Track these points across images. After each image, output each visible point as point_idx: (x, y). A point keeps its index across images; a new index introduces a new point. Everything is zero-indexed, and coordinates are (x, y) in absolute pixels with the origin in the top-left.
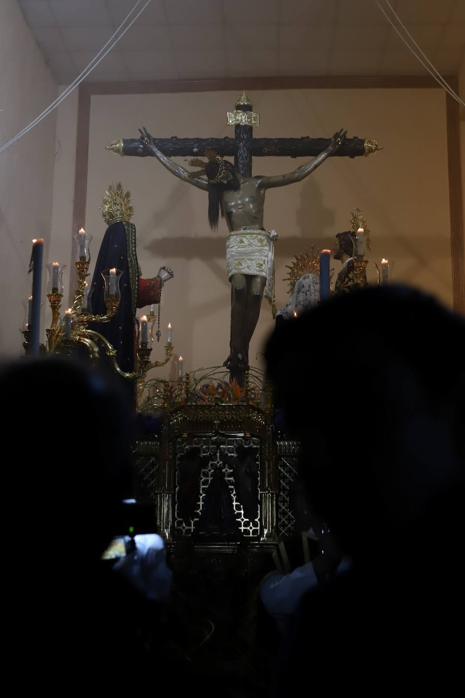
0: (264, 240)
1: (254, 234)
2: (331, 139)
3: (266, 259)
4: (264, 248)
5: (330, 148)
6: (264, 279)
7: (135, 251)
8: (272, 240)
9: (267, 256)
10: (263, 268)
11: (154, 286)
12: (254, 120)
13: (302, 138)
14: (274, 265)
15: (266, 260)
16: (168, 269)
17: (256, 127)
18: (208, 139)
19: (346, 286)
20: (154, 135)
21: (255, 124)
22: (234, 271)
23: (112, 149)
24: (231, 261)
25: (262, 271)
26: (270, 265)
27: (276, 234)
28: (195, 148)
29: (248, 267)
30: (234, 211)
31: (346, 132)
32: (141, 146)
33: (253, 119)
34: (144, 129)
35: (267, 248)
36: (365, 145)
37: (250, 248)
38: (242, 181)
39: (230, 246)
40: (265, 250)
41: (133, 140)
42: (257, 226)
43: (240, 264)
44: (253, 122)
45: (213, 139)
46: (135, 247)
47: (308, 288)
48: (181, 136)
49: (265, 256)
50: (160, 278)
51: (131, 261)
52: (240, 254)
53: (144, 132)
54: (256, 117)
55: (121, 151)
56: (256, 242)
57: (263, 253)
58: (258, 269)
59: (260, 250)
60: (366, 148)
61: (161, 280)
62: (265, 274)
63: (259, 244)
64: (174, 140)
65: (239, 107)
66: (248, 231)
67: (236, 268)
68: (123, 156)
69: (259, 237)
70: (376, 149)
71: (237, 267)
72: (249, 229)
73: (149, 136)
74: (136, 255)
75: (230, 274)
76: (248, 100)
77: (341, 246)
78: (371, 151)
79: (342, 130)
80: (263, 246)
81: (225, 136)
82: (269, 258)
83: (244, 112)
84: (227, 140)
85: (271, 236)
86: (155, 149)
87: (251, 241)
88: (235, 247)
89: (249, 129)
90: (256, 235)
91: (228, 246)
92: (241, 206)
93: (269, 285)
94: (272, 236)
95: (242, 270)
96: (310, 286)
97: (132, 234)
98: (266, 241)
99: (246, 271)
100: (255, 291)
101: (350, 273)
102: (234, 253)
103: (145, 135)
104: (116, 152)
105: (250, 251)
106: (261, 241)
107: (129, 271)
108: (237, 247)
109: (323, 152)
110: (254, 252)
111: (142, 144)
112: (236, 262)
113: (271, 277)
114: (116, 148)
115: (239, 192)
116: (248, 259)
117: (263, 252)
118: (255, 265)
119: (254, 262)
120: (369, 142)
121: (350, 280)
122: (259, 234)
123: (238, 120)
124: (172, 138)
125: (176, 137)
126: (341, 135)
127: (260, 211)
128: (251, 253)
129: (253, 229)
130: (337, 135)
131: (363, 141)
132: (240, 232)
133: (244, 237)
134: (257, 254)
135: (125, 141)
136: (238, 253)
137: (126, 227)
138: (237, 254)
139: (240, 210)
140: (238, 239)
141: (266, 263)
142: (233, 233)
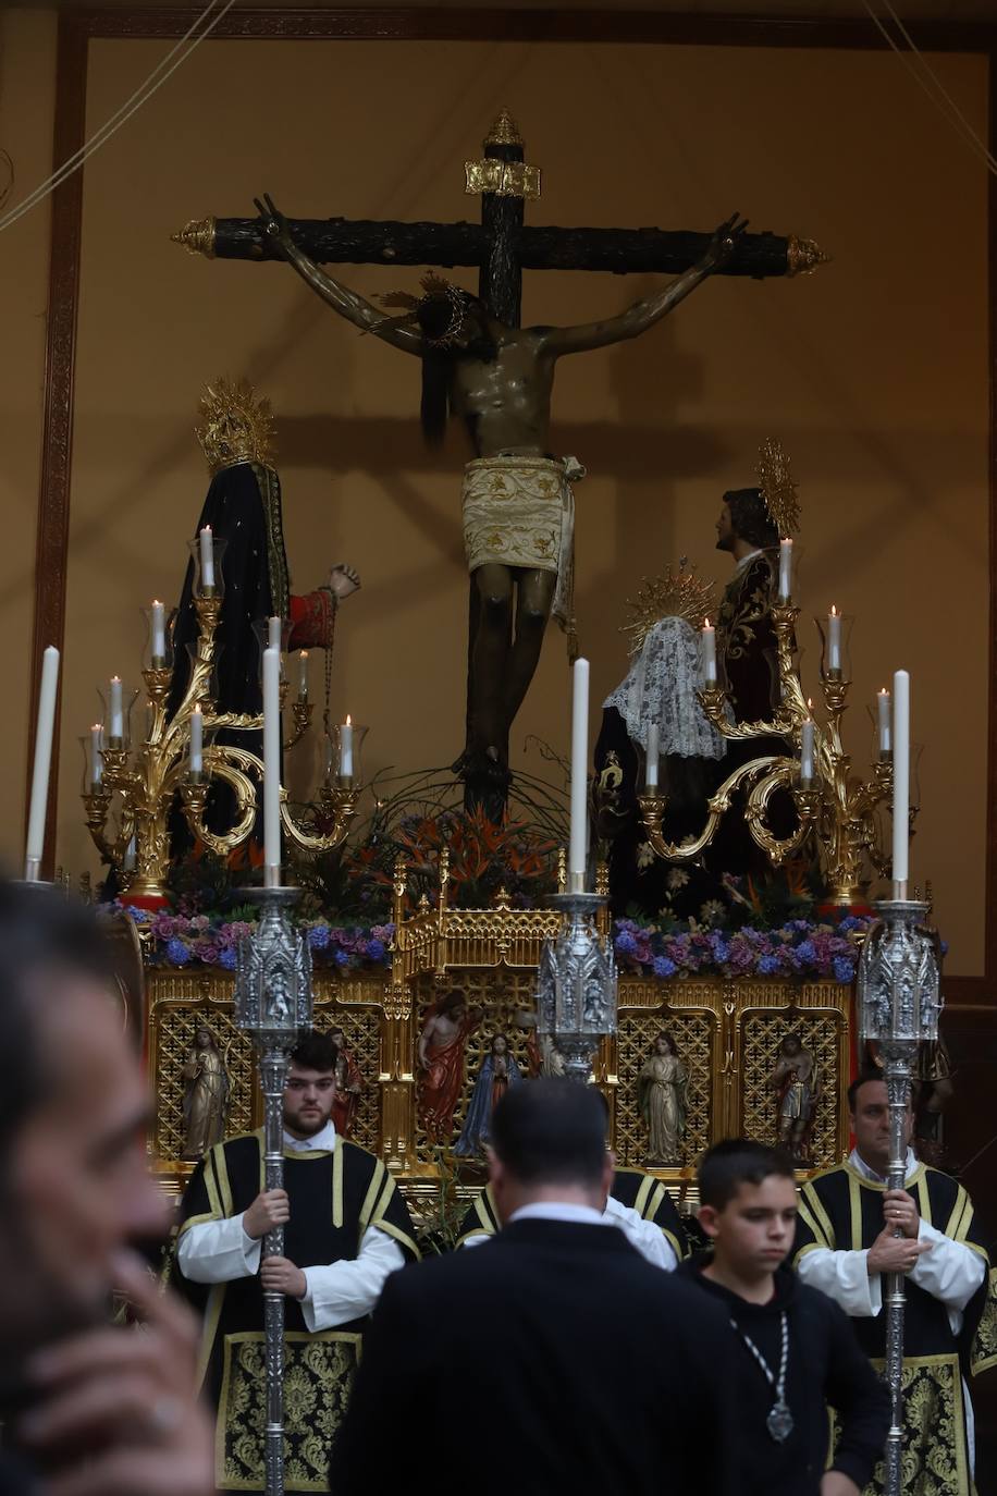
0: (552, 482)
1: (533, 467)
2: (710, 236)
3: (556, 528)
4: (553, 503)
5: (709, 261)
6: (552, 577)
7: (281, 533)
8: (569, 479)
9: (559, 523)
10: (550, 550)
11: (320, 614)
12: (530, 182)
13: (641, 230)
14: (573, 541)
15: (558, 531)
16: (348, 570)
17: (533, 200)
18: (416, 225)
19: (745, 620)
20: (290, 211)
21: (528, 193)
22: (482, 558)
23: (188, 241)
24: (475, 531)
25: (548, 557)
26: (566, 542)
27: (579, 466)
28: (386, 247)
29: (515, 548)
30: (484, 412)
31: (746, 223)
32: (258, 239)
33: (525, 180)
34: (267, 198)
35: (560, 502)
36: (789, 252)
37: (519, 503)
38: (503, 339)
39: (474, 495)
40: (555, 507)
41: (237, 223)
42: (537, 450)
43: (497, 540)
44: (526, 187)
45: (429, 225)
46: (280, 525)
47: (672, 651)
48: (352, 216)
49: (554, 522)
50: (333, 592)
51: (274, 559)
52: (499, 514)
53: (265, 205)
54: (534, 176)
55: (210, 248)
56: (532, 487)
57: (549, 515)
58: (539, 552)
59: (543, 508)
60: (793, 261)
61: (335, 597)
62: (553, 565)
63: (542, 493)
64: (336, 225)
65: (493, 152)
66: (515, 460)
67: (488, 551)
68: (211, 258)
69: (542, 475)
70: (815, 261)
71: (489, 547)
72: (517, 455)
73: (277, 217)
74: (283, 544)
75: (473, 564)
76: (514, 133)
77: (734, 523)
78: (803, 265)
79: (736, 216)
80: (550, 497)
81: (460, 219)
82: (564, 527)
83: (506, 162)
84: (464, 229)
85: (568, 472)
86: (292, 249)
87: (523, 484)
88: (484, 497)
89: (515, 205)
90: (534, 470)
91: (469, 492)
92: (498, 402)
93: (563, 590)
94: (571, 472)
95: (503, 556)
96: (675, 645)
97: (271, 494)
98: (556, 485)
99: (513, 558)
100: (532, 606)
101: (754, 592)
102: (481, 513)
103: (268, 211)
104: (196, 248)
105: (522, 509)
106: (546, 485)
107: (268, 583)
108: (489, 497)
109: (692, 269)
110: (531, 513)
111: (261, 233)
112: (488, 535)
113: (568, 569)
114: (196, 239)
115: (495, 366)
116: (516, 529)
117: (551, 511)
118: (532, 544)
119: (528, 536)
120: (800, 245)
121: (753, 608)
122: (542, 468)
123: (489, 183)
124: (333, 220)
125: (341, 219)
126: (734, 227)
127: (543, 409)
128: (523, 513)
129: (527, 455)
130: (724, 231)
131: (784, 243)
132: (495, 461)
133: (504, 473)
134: (536, 516)
135: (220, 224)
136: (491, 512)
137: (260, 478)
138: (491, 517)
139: (499, 410)
140: (492, 478)
141: (557, 538)
142: (479, 462)
